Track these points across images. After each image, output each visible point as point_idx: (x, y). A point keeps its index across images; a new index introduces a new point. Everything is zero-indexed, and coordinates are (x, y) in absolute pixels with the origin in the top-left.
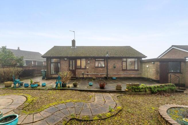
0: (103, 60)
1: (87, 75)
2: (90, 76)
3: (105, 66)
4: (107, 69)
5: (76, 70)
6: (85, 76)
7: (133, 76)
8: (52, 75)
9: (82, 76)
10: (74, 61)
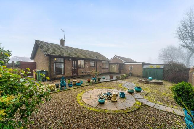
0: (94, 61)
1: (85, 73)
2: (87, 74)
3: (95, 66)
4: (96, 68)
5: (78, 69)
6: (84, 74)
7: (106, 72)
8: (56, 76)
9: (81, 74)
10: (76, 62)
